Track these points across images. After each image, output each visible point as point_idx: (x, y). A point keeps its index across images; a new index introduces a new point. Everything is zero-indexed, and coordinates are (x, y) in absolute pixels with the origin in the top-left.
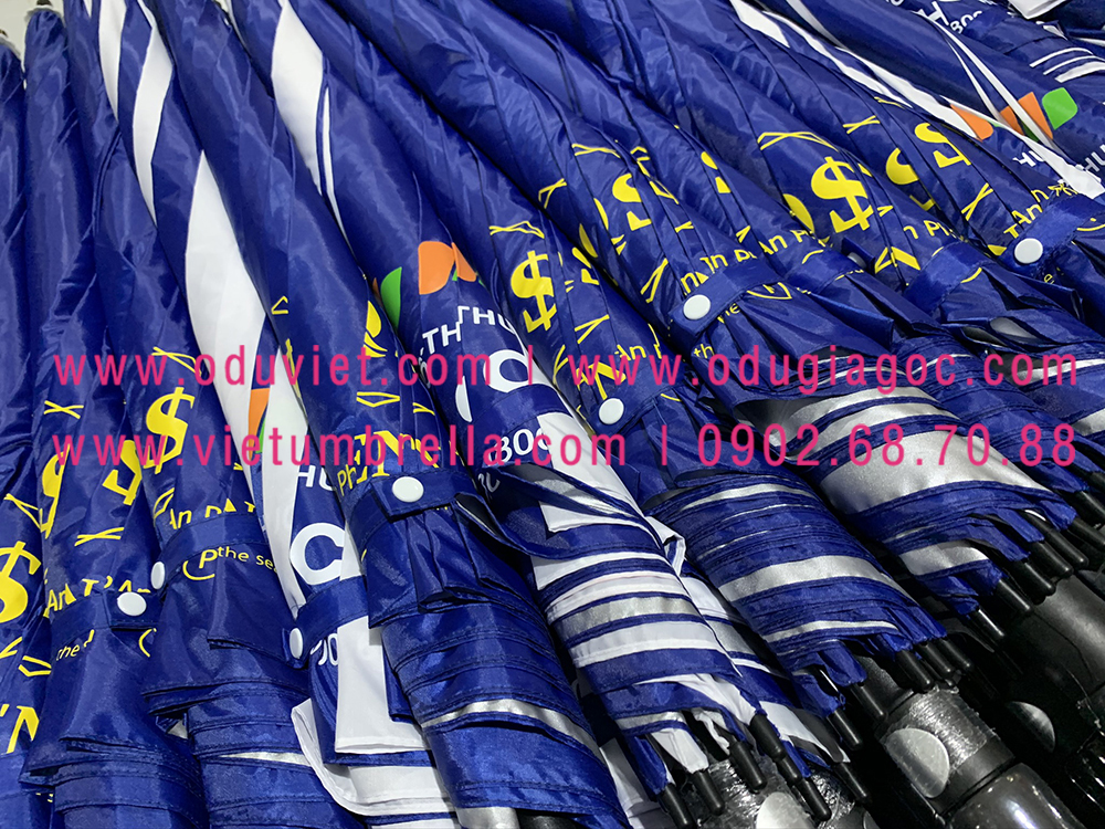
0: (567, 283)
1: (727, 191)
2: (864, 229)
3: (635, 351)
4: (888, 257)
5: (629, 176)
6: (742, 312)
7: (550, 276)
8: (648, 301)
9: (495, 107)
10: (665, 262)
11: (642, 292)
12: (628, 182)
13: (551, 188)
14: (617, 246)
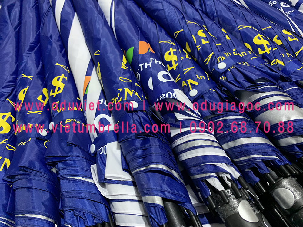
0: (182, 57)
1: (229, 39)
2: (268, 53)
3: (202, 77)
4: (275, 62)
5: (202, 30)
6: (236, 68)
7: (177, 55)
8: (206, 64)
9: (163, 10)
10: (213, 53)
11: (205, 61)
12: (202, 31)
13: (178, 32)
14: (198, 48)
